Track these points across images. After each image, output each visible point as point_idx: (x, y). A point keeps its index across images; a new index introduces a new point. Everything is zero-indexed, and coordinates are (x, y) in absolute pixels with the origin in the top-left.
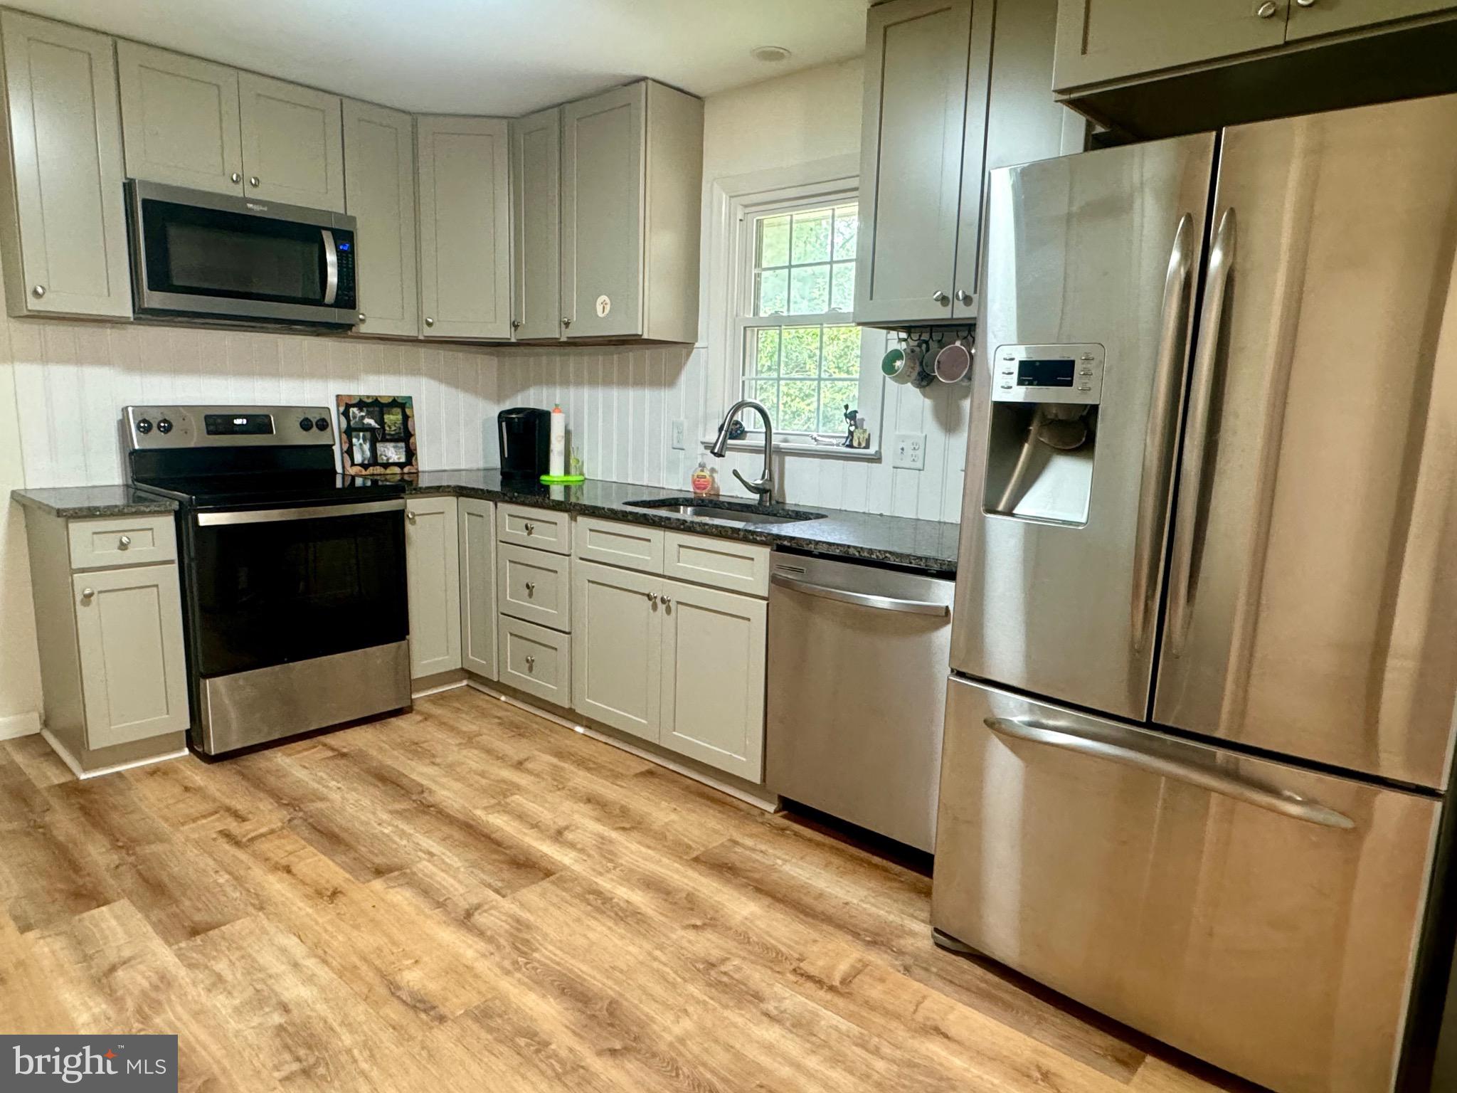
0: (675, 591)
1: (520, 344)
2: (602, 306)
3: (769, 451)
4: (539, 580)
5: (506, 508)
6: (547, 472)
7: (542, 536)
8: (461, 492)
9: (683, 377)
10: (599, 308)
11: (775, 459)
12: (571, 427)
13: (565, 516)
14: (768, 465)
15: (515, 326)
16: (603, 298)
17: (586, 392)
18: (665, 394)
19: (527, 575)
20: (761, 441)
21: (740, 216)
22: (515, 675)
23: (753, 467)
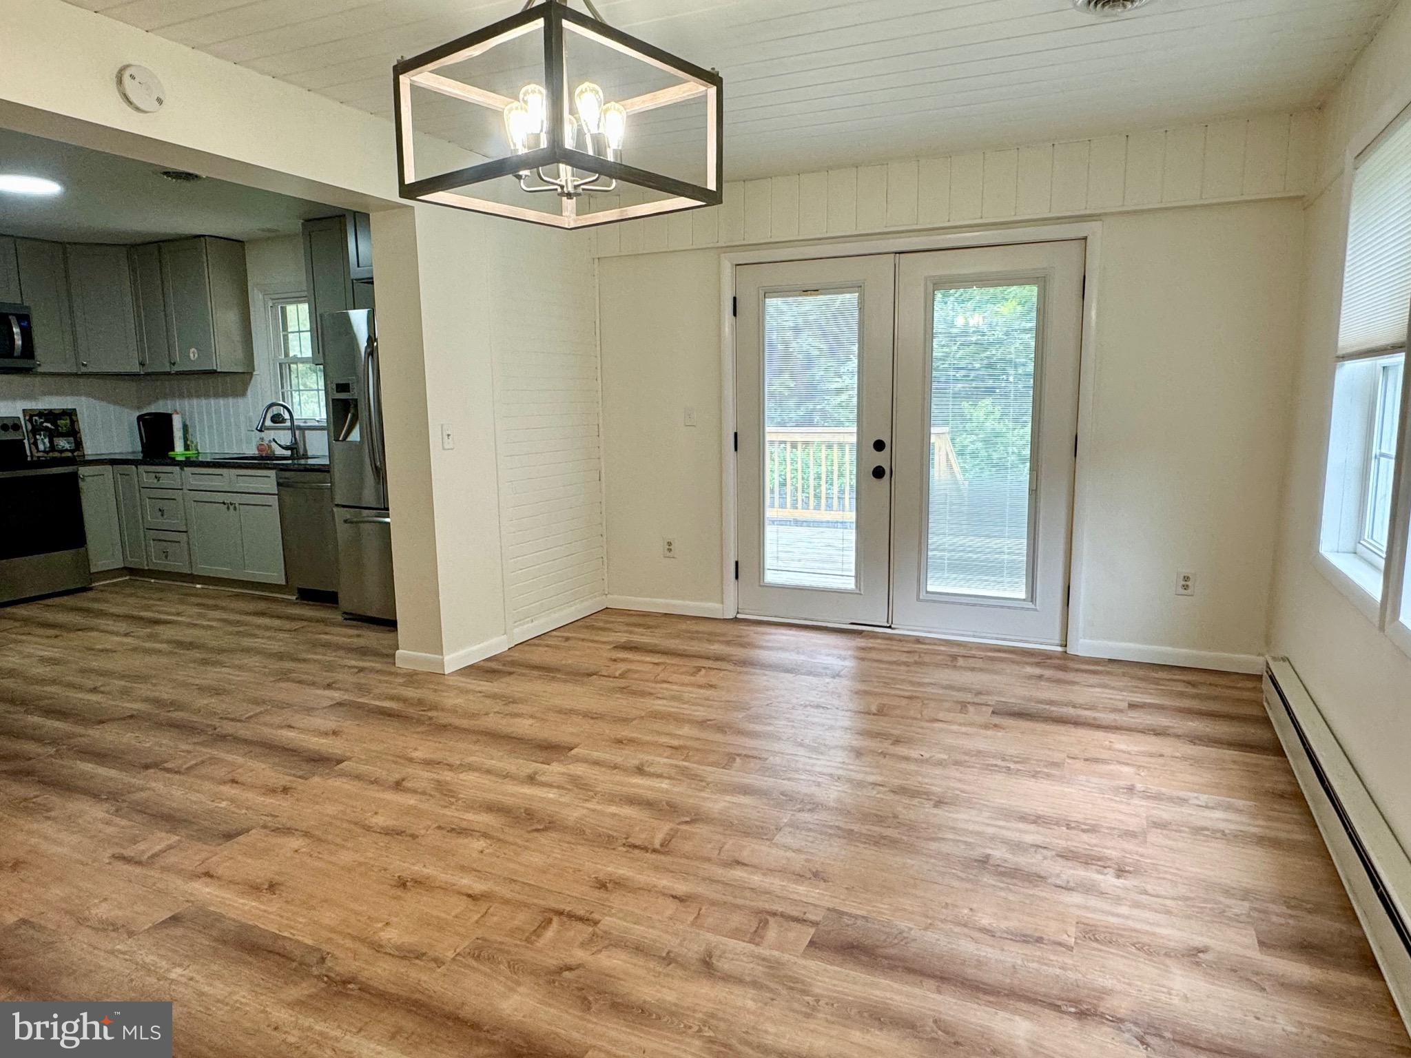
0: (237, 499)
1: (147, 374)
2: (193, 354)
3: (293, 428)
4: (166, 505)
5: (142, 468)
6: (173, 449)
7: (165, 481)
8: (113, 462)
9: (249, 392)
10: (192, 355)
11: (297, 432)
12: (188, 423)
13: (178, 468)
14: (294, 435)
15: (142, 364)
16: (193, 350)
17: (195, 402)
18: (240, 401)
19: (160, 504)
20: (288, 424)
21: (271, 304)
22: (158, 563)
23: (285, 438)
